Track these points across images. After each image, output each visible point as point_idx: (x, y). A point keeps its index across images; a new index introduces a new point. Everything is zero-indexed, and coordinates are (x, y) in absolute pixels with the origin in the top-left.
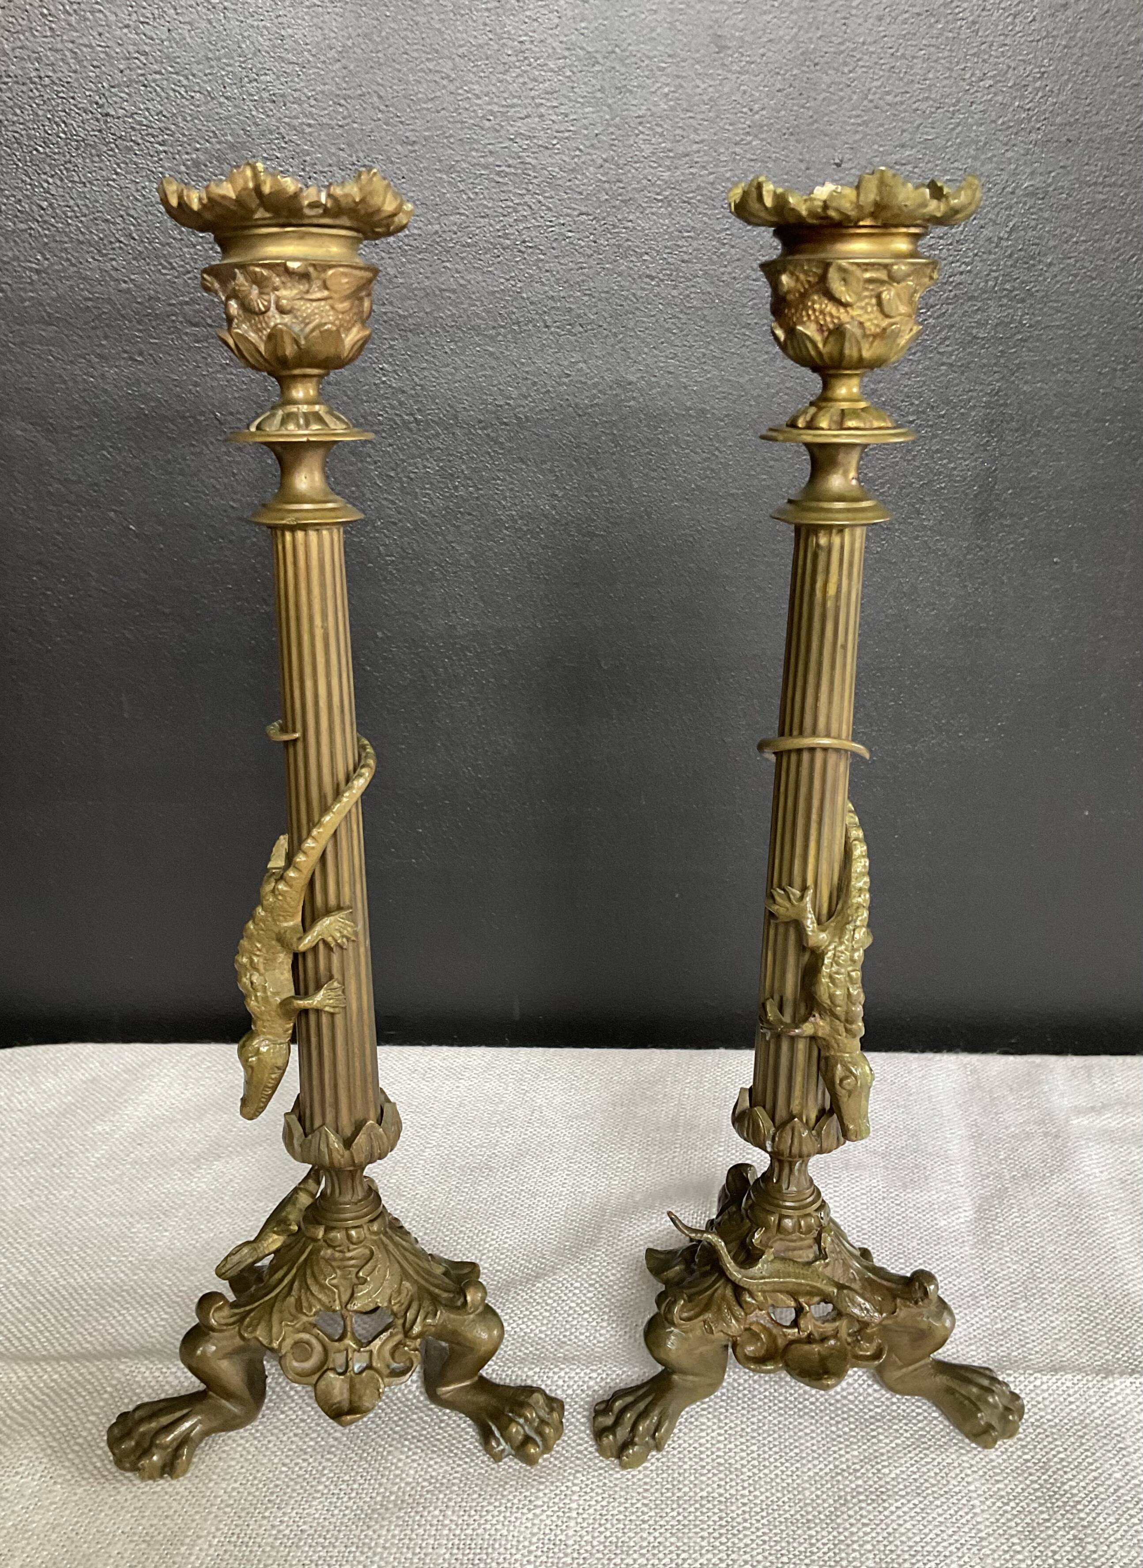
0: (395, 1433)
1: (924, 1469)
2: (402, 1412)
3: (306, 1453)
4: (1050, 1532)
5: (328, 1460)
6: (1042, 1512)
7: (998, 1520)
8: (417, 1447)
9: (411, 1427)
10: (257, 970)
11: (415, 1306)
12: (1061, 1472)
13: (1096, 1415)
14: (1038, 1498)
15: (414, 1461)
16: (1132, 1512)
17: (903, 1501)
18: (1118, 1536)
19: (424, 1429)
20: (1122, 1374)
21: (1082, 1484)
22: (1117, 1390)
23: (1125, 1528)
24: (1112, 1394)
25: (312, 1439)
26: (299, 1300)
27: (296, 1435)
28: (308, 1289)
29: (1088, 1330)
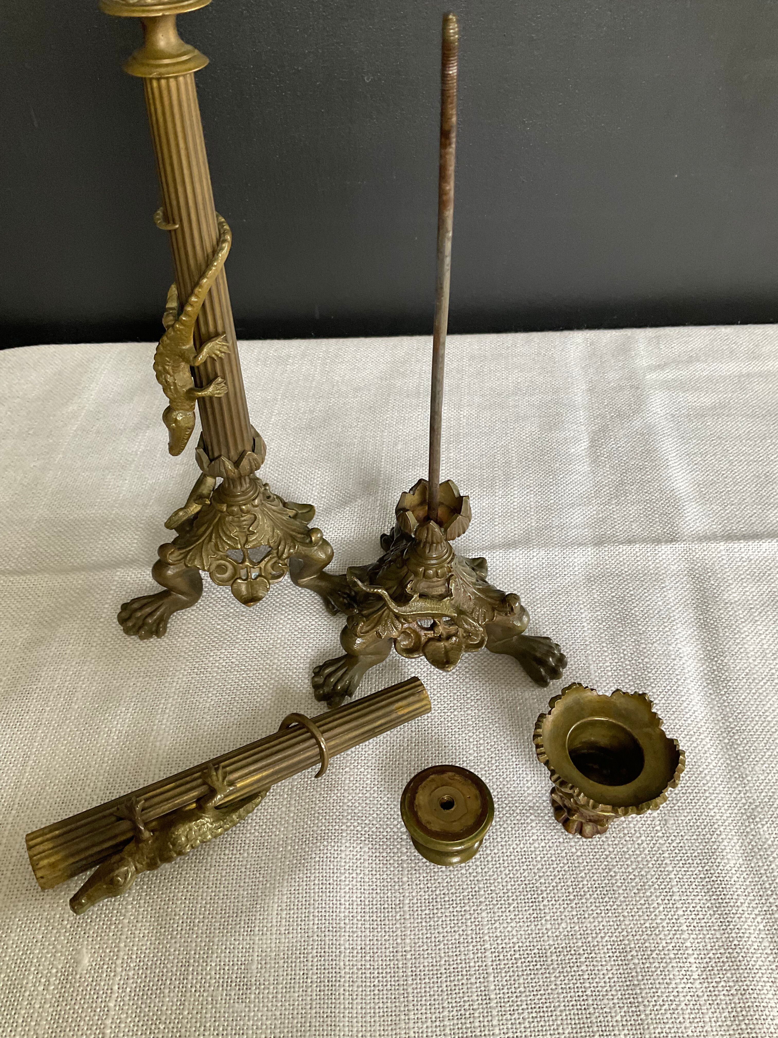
0: (277, 602)
1: (559, 607)
2: (279, 590)
3: (229, 617)
4: (623, 638)
5: (242, 620)
6: (619, 627)
7: (596, 633)
8: (290, 611)
9: (285, 598)
10: (169, 374)
11: (283, 543)
12: (631, 603)
13: (651, 568)
14: (618, 618)
15: (289, 619)
16: (666, 624)
17: (548, 628)
18: (658, 638)
19: (292, 599)
20: (666, 542)
21: (642, 609)
22: (663, 552)
23: (661, 633)
24: (660, 554)
25: (232, 608)
26: (216, 545)
27: (222, 606)
28: (221, 537)
29: (650, 515)
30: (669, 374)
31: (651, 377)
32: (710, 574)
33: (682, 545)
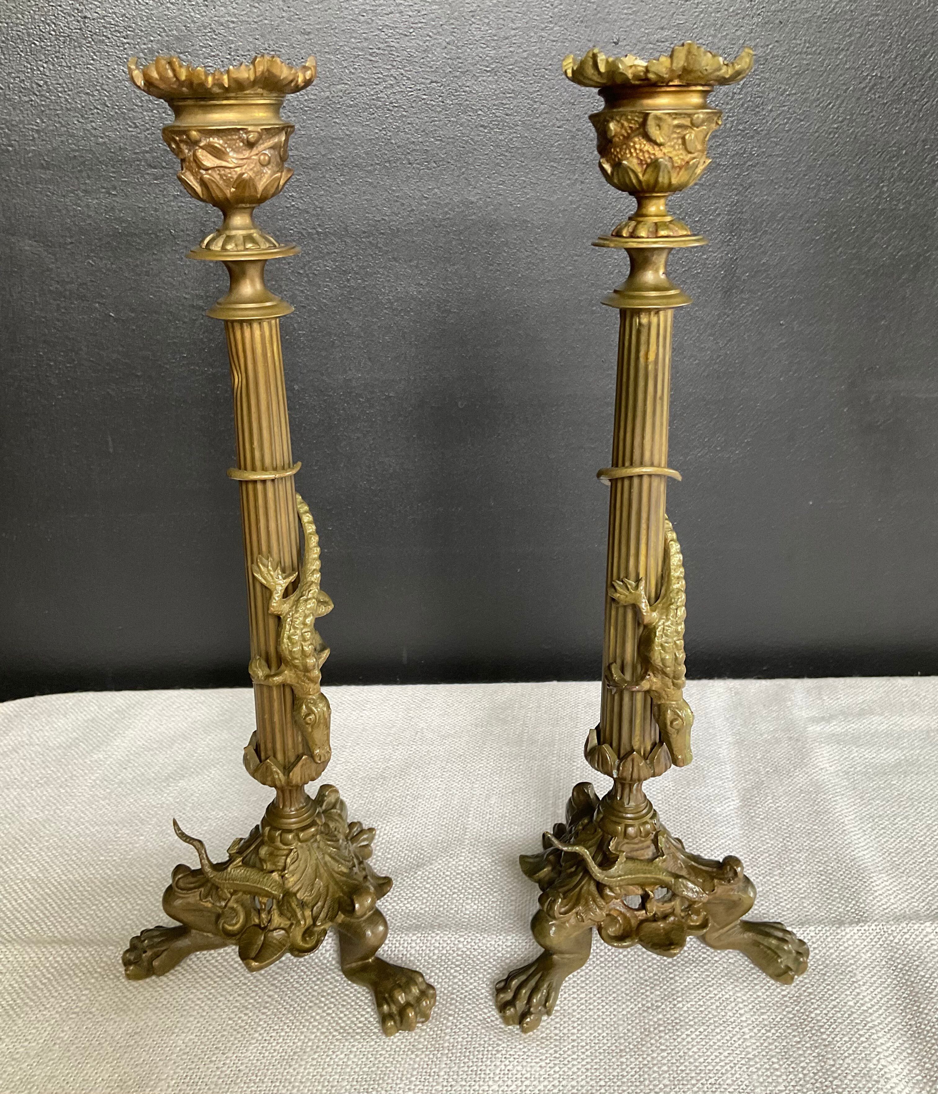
0: (315, 991)
2: (320, 974)
3: (247, 1009)
4: (801, 1052)
5: (263, 1014)
6: (795, 1036)
7: (762, 1044)
8: (331, 1003)
9: (326, 985)
12: (809, 1004)
13: (834, 956)
14: (792, 1025)
15: (328, 1014)
16: (861, 1032)
18: (851, 1052)
19: (336, 987)
20: (851, 923)
21: (825, 1012)
22: (848, 936)
23: (856, 1045)
24: (845, 939)
25: (252, 998)
27: (239, 995)
29: (826, 889)
30: (835, 727)
31: (814, 729)
32: (917, 963)
33: (873, 927)
